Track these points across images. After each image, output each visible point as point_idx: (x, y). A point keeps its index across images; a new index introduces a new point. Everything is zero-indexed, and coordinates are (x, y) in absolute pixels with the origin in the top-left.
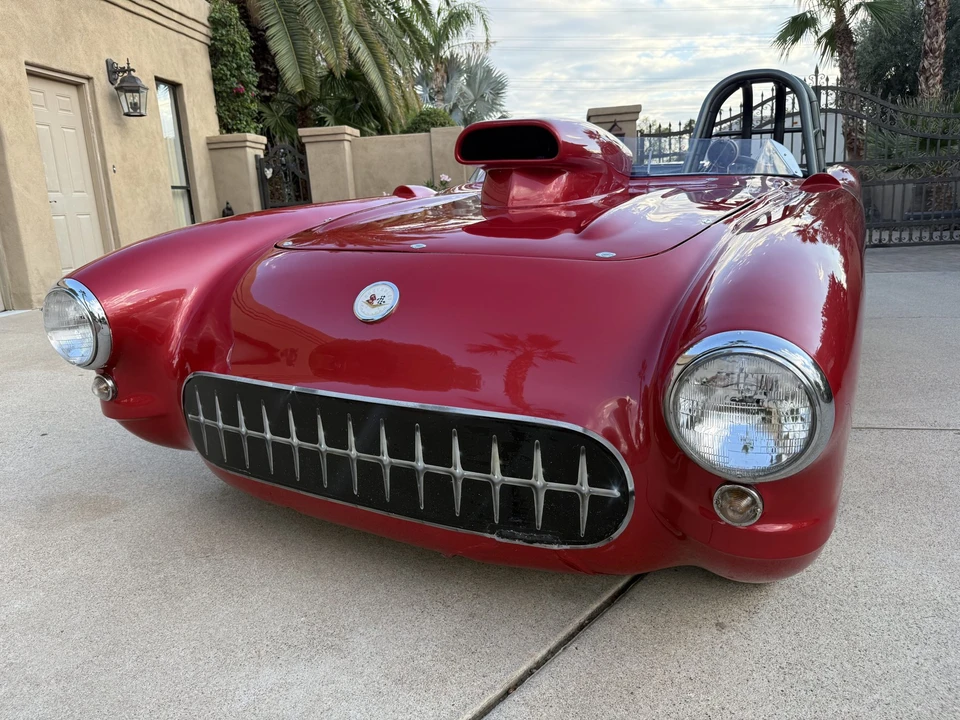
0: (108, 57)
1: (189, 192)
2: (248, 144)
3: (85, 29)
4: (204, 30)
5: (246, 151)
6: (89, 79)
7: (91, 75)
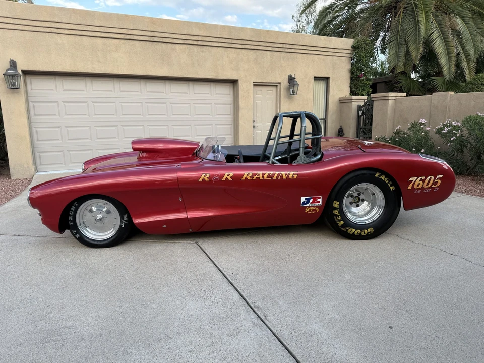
0: (290, 74)
1: (325, 121)
2: (353, 101)
3: (281, 66)
4: (349, 52)
5: (352, 104)
6: (280, 83)
7: (280, 82)
